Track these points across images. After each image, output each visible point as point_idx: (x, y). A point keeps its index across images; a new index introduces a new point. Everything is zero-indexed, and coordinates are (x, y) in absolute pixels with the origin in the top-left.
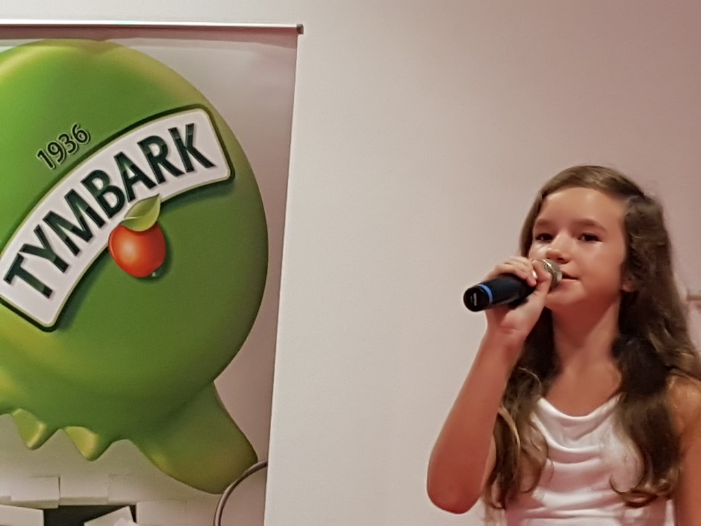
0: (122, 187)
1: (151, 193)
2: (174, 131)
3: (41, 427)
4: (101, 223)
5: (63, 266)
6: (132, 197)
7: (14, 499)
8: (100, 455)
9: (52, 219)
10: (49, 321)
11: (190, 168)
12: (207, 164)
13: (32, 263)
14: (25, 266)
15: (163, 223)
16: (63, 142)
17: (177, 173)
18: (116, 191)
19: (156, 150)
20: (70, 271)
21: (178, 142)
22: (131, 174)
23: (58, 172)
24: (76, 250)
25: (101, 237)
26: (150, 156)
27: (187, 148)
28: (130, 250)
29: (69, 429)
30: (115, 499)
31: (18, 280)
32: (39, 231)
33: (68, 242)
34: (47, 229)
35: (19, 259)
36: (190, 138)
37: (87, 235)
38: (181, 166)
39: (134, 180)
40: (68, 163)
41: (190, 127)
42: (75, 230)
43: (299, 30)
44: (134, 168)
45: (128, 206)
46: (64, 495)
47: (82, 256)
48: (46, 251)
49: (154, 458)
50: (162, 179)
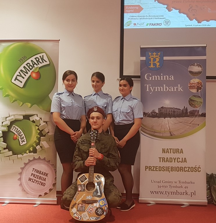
0: (32, 66)
1: (37, 66)
2: (40, 56)
3: (22, 103)
4: (29, 71)
5: (23, 78)
6: (34, 67)
7: (18, 114)
8: (31, 107)
9: (21, 71)
10: (22, 87)
11: (43, 62)
12: (46, 61)
13: (18, 78)
14: (17, 78)
15: (39, 71)
16: (22, 58)
17: (41, 63)
18: (31, 66)
19: (37, 59)
20: (25, 79)
21: (41, 58)
22: (34, 63)
23: (22, 63)
24: (25, 75)
25: (29, 73)
26: (36, 60)
27: (42, 59)
28: (34, 75)
29: (26, 103)
30: (34, 114)
31: (16, 80)
32: (19, 73)
33: (24, 74)
34: (21, 72)
35: (16, 77)
36: (43, 57)
37: (27, 73)
38: (42, 62)
39: (34, 64)
40: (23, 62)
41: (43, 56)
42: (25, 72)
43: (59, 40)
44: (34, 62)
45: (33, 68)
46: (26, 113)
47: (26, 76)
48: (21, 76)
49: (40, 107)
50: (39, 64)
